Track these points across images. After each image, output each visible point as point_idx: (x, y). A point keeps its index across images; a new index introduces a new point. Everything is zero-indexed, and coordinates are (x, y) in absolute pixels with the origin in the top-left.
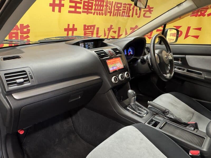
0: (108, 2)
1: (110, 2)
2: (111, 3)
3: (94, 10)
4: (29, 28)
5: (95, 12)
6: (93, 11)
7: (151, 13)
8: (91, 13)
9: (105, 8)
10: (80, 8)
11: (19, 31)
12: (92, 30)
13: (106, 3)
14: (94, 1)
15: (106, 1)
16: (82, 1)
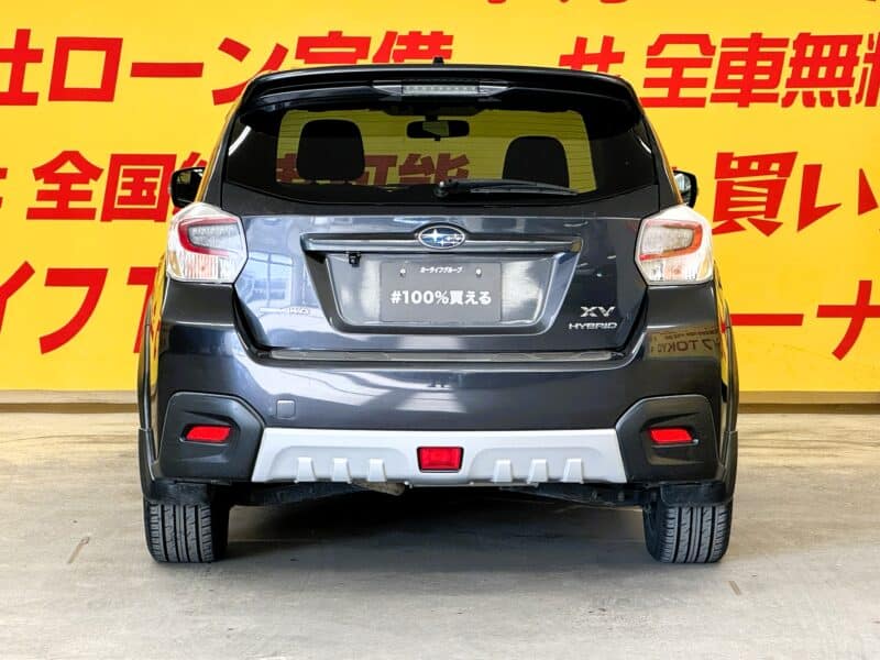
3: (789, 83)
4: (464, 168)
5: (795, 94)
6: (782, 90)
8: (773, 98)
9: (865, 70)
10: (701, 83)
11: (432, 177)
12: (774, 177)
13: (870, 47)
14: (791, 44)
15: (871, 36)
16: (713, 53)
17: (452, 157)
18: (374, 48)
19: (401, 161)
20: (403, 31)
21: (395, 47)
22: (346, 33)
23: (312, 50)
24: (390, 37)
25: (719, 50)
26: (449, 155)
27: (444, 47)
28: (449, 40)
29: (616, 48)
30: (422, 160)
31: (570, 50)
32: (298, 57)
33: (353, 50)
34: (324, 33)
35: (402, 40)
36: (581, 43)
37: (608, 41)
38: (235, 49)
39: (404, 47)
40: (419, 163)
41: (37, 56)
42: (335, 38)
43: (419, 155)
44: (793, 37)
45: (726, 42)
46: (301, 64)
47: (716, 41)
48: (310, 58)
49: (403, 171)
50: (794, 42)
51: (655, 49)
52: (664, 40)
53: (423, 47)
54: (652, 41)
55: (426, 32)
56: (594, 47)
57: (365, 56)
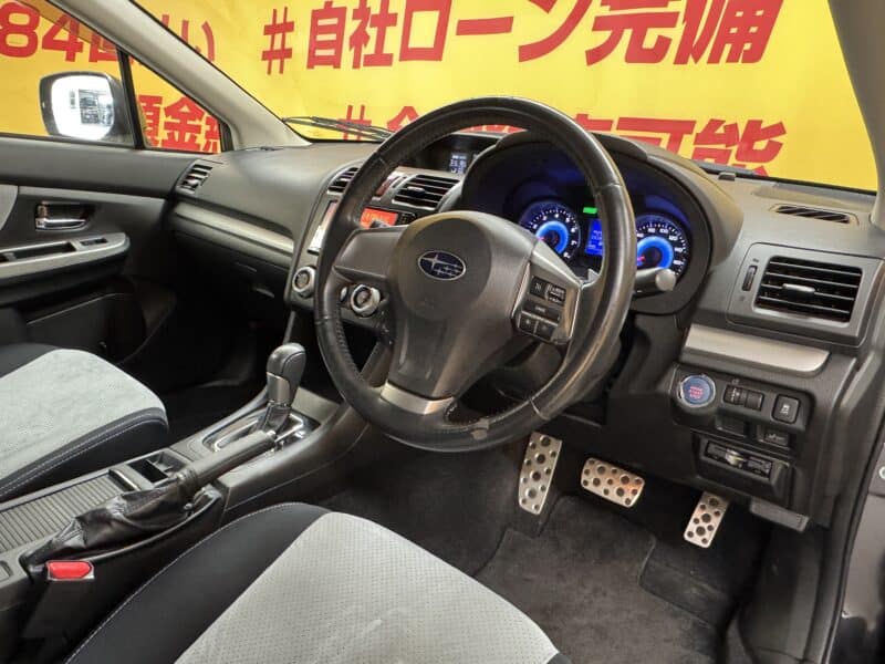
4: (777, 139)
11: (734, 149)
17: (764, 126)
19: (698, 129)
26: (760, 122)
30: (725, 127)
32: (604, 2)
40: (721, 130)
41: (392, 20)
43: (723, 122)
46: (605, 11)
48: (615, 4)
49: (699, 139)
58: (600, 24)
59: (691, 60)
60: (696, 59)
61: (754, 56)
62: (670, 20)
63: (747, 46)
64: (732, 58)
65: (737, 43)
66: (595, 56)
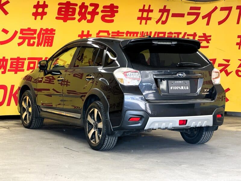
0: (144, 33)
1: (147, 33)
2: (149, 33)
7: (208, 42)
13: (140, 34)
14: (125, 33)
15: (140, 32)
16: (110, 35)
18: (38, 32)
19: (43, 59)
20: (44, 28)
21: (43, 32)
22: (32, 28)
23: (24, 32)
24: (41, 29)
25: (111, 34)
27: (53, 32)
28: (55, 30)
29: (90, 33)
31: (80, 33)
32: (20, 34)
33: (33, 32)
34: (26, 28)
35: (44, 30)
36: (83, 32)
37: (88, 32)
38: (5, 31)
39: (44, 32)
42: (29, 29)
43: (47, 58)
44: (125, 32)
45: (113, 33)
46: (21, 35)
47: (110, 32)
48: (23, 34)
50: (126, 33)
51: (98, 34)
52: (100, 32)
53: (49, 32)
54: (97, 32)
55: (50, 28)
56: (85, 33)
57: (36, 34)
58: (20, 38)
59: (40, 46)
60: (41, 46)
61: (51, 45)
62: (34, 38)
63: (50, 44)
64: (47, 46)
65: (48, 43)
66: (20, 44)
